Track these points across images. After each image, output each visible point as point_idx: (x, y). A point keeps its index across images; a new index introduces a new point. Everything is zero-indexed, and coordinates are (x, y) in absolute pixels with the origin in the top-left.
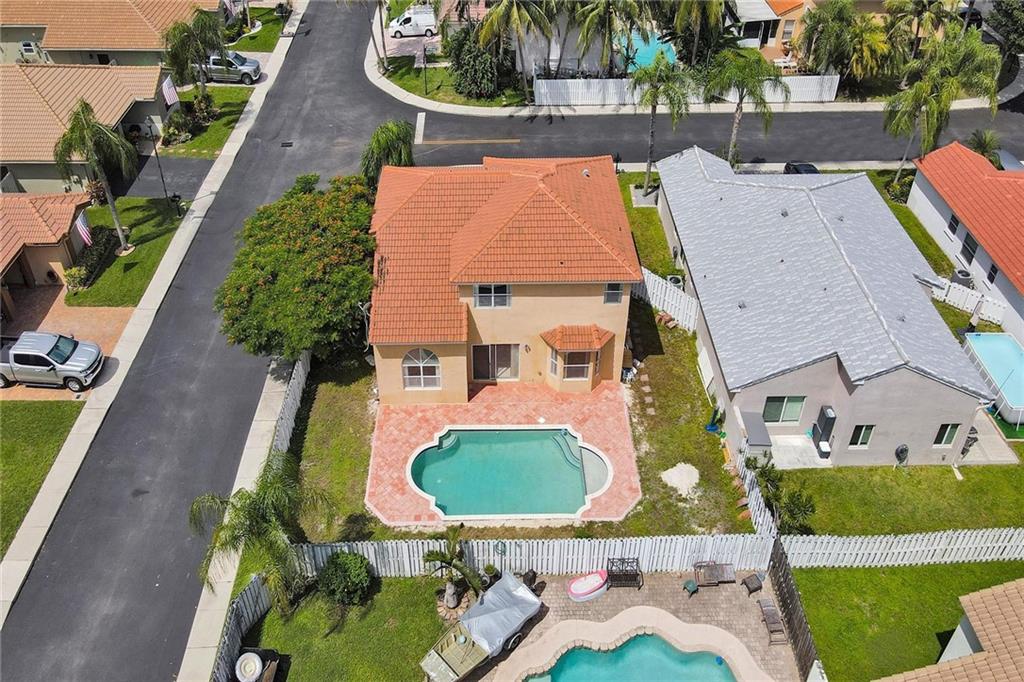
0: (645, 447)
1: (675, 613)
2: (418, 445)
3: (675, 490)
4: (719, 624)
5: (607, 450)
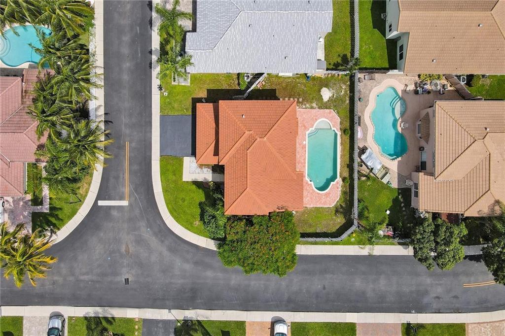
0: (314, 105)
1: (366, 106)
2: (313, 190)
3: (330, 98)
4: (369, 94)
5: (316, 120)
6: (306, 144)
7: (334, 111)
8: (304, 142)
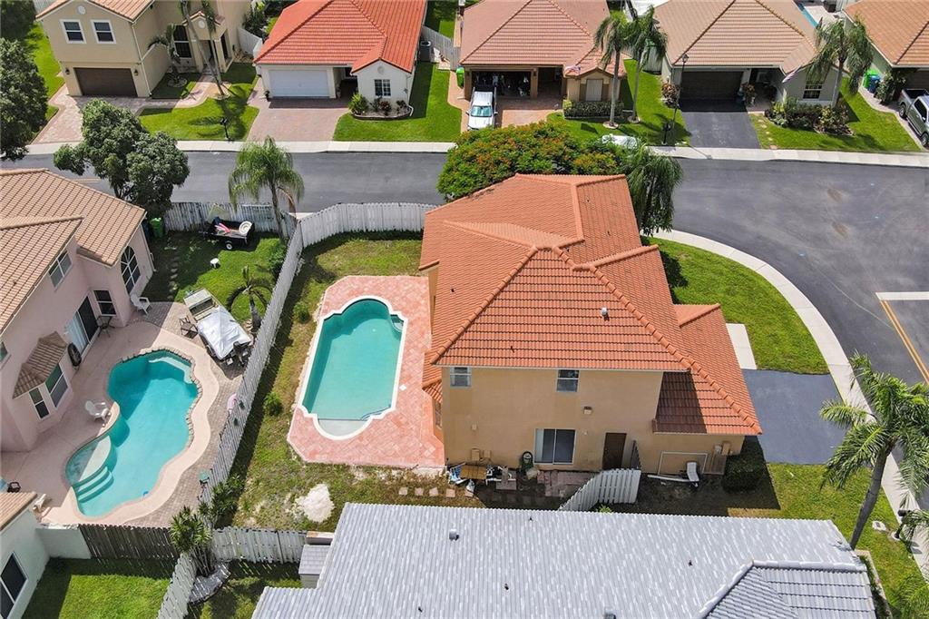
0: (360, 476)
1: (194, 467)
2: (391, 302)
3: (305, 494)
6: (400, 384)
7: (299, 459)
8: (403, 388)
